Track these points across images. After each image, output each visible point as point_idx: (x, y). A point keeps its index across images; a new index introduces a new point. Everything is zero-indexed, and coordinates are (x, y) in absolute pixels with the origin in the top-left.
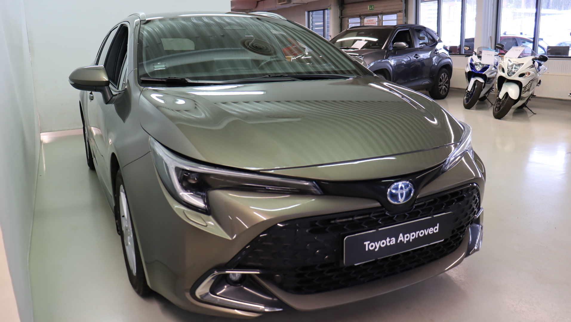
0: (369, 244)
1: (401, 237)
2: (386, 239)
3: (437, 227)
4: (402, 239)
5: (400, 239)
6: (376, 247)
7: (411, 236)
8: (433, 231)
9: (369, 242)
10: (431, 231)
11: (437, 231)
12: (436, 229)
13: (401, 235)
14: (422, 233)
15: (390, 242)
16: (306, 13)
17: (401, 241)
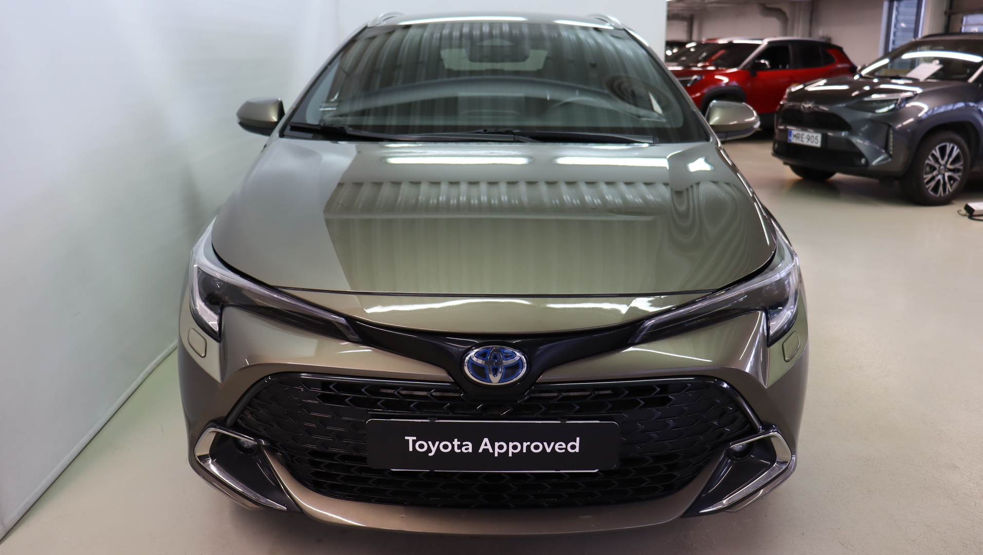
0: (414, 442)
1: (486, 445)
2: (451, 442)
3: (577, 444)
4: (489, 447)
5: (482, 447)
6: (429, 450)
7: (512, 448)
8: (566, 449)
9: (415, 438)
10: (559, 447)
11: (577, 450)
12: (573, 447)
13: (486, 440)
14: (537, 447)
15: (460, 447)
16: (886, 5)
17: (486, 450)
